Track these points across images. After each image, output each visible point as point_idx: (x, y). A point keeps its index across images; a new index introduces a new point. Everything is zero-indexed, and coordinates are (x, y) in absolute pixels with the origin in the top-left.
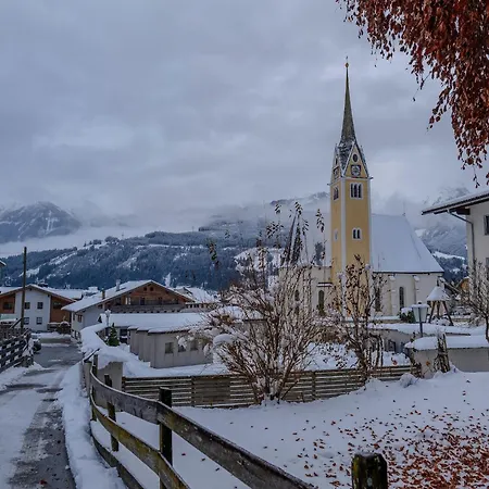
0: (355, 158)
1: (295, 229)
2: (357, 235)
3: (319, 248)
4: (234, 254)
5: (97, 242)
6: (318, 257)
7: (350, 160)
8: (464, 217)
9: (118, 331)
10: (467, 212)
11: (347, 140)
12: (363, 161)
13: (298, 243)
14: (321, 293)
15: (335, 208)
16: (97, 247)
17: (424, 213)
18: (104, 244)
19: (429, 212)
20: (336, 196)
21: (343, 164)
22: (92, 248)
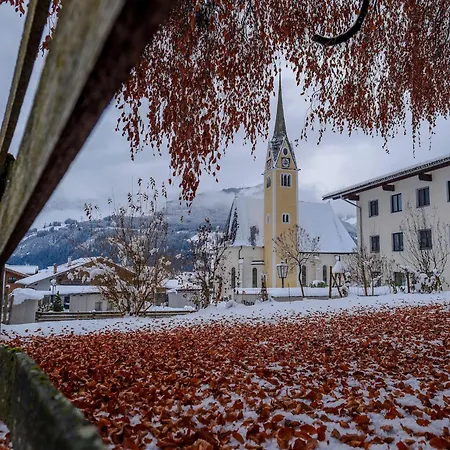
0: (285, 152)
1: (233, 213)
2: (286, 219)
3: (254, 231)
4: (187, 237)
5: (56, 224)
6: (252, 239)
7: (281, 153)
8: (355, 202)
9: (63, 298)
10: (357, 198)
11: (278, 135)
12: (293, 154)
13: (235, 225)
14: (255, 270)
15: (268, 196)
16: (57, 228)
17: (325, 199)
18: (63, 226)
19: (327, 198)
20: (268, 185)
21: (275, 157)
22: (52, 230)
